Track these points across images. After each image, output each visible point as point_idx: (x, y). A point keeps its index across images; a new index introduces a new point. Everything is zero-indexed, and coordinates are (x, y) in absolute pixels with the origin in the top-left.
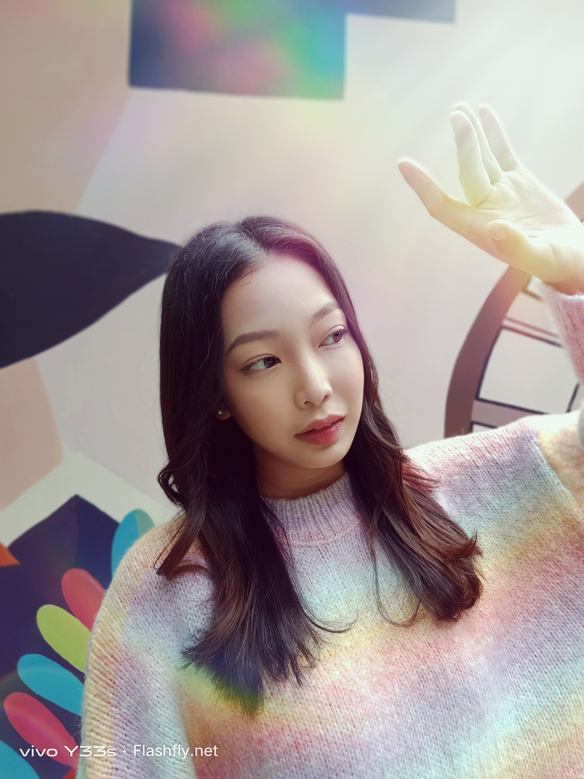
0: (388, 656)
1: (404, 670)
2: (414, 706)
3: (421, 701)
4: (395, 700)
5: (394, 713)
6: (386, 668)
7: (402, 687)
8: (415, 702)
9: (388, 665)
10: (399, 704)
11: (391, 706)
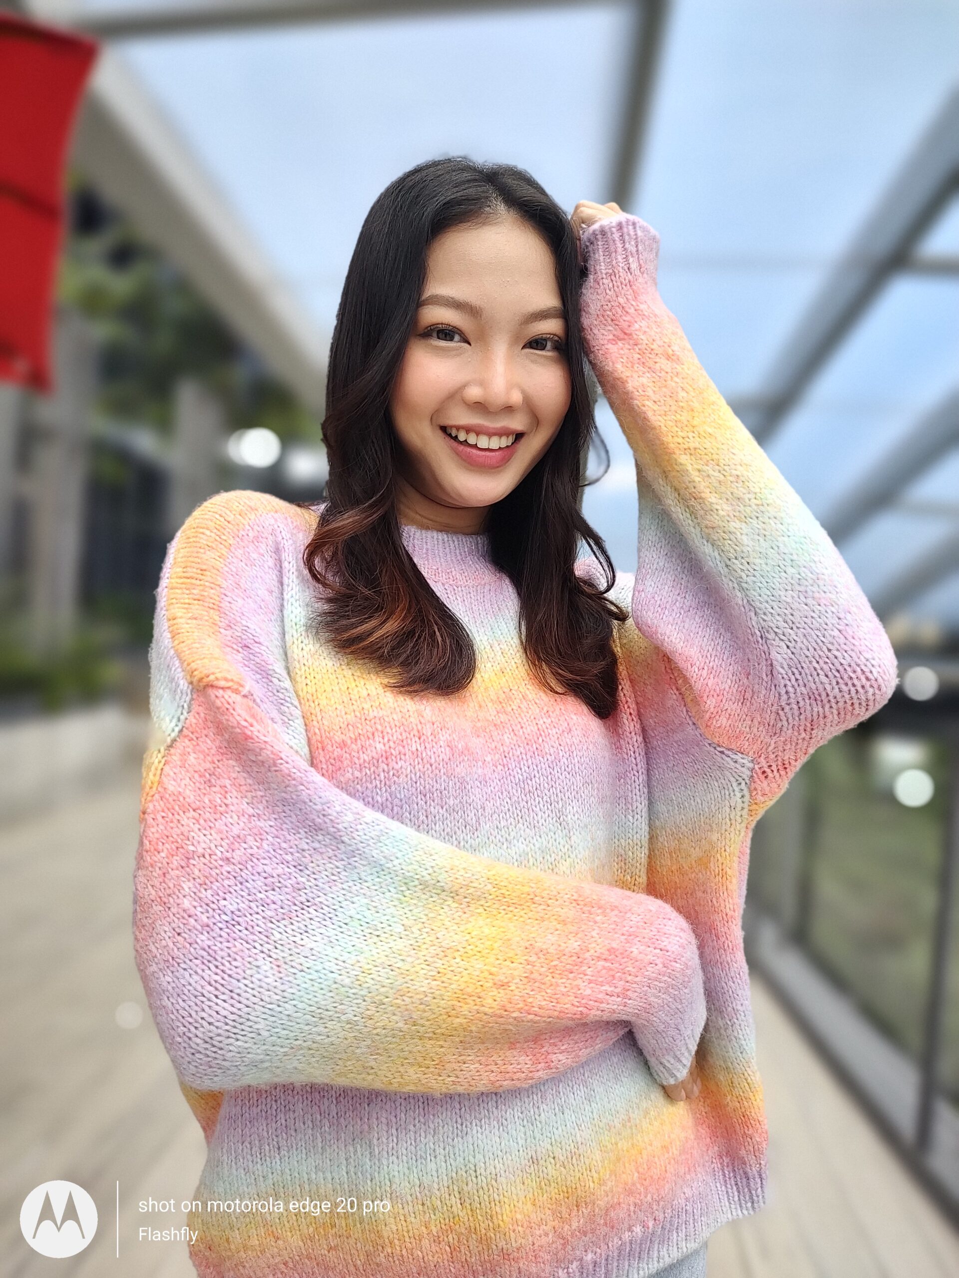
0: (503, 707)
1: (520, 720)
2: (527, 761)
3: (537, 757)
4: (502, 750)
5: (498, 763)
6: (497, 717)
7: (515, 738)
8: (528, 757)
9: (500, 715)
10: (507, 755)
11: (495, 754)
